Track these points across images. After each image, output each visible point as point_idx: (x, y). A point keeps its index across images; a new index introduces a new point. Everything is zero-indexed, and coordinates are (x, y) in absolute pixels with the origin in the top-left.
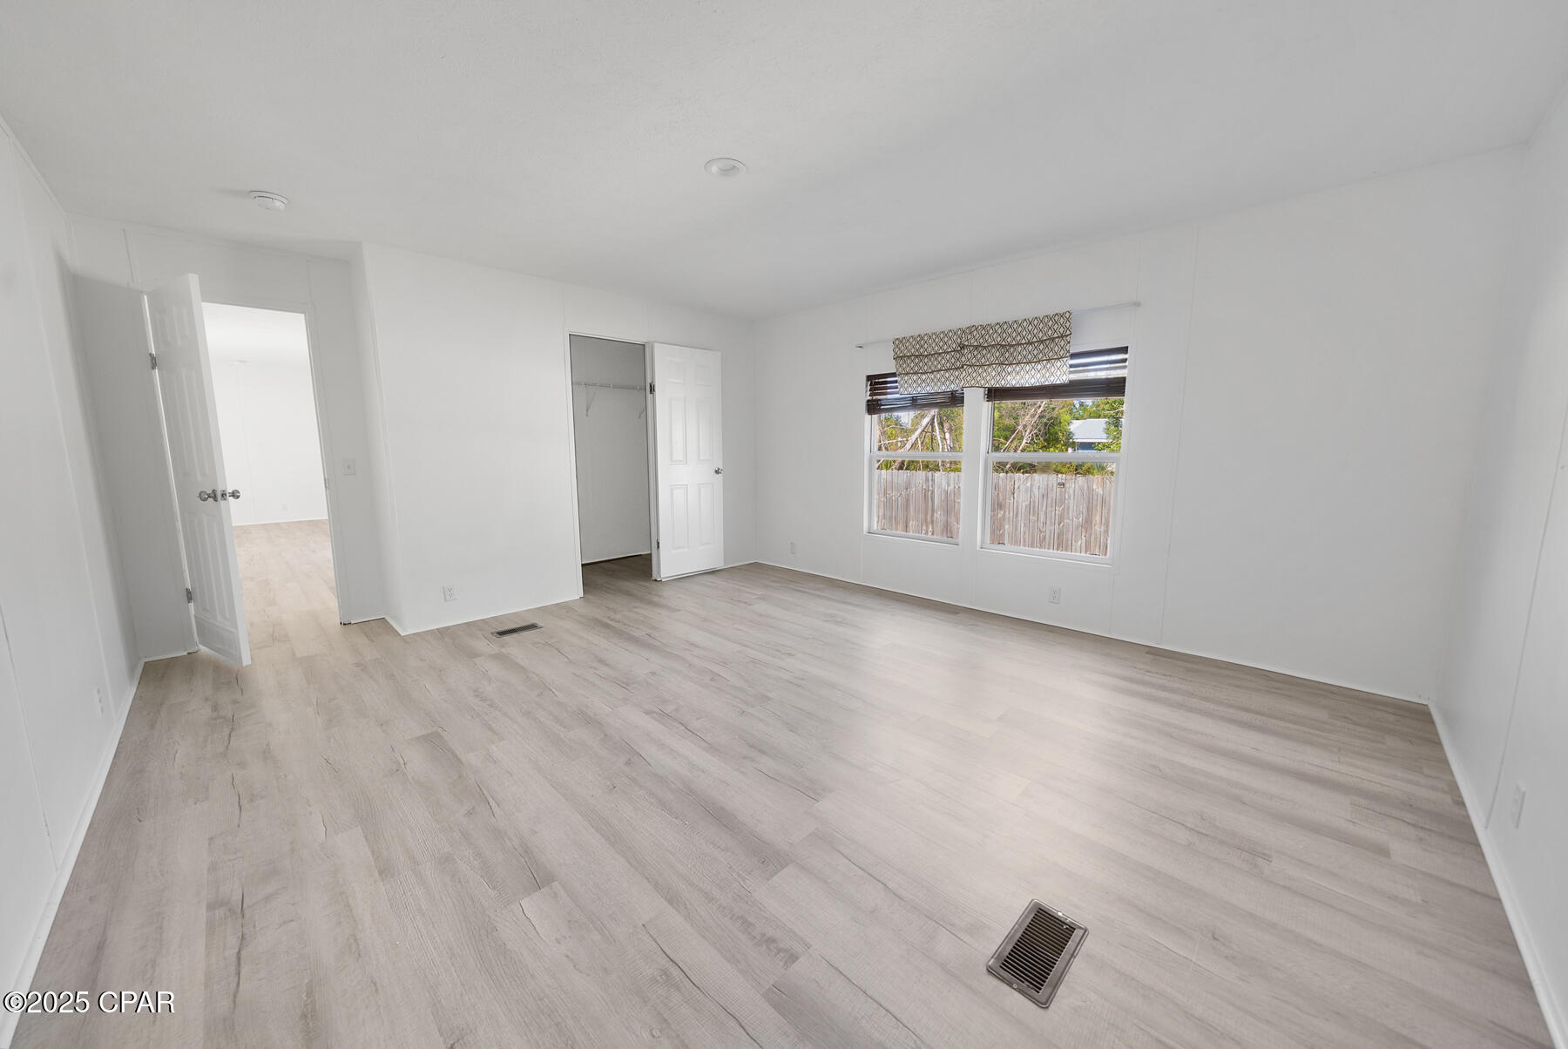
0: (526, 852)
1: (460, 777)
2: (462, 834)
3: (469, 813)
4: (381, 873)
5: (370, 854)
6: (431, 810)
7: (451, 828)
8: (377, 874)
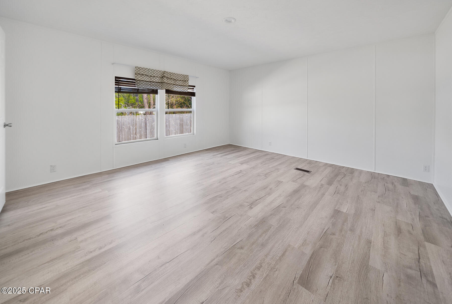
0: (333, 216)
1: (321, 247)
2: (341, 232)
3: (334, 234)
4: (371, 243)
5: (371, 251)
6: (342, 246)
7: (342, 236)
8: (372, 243)
